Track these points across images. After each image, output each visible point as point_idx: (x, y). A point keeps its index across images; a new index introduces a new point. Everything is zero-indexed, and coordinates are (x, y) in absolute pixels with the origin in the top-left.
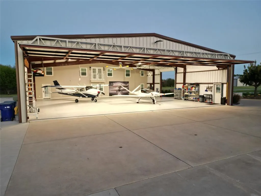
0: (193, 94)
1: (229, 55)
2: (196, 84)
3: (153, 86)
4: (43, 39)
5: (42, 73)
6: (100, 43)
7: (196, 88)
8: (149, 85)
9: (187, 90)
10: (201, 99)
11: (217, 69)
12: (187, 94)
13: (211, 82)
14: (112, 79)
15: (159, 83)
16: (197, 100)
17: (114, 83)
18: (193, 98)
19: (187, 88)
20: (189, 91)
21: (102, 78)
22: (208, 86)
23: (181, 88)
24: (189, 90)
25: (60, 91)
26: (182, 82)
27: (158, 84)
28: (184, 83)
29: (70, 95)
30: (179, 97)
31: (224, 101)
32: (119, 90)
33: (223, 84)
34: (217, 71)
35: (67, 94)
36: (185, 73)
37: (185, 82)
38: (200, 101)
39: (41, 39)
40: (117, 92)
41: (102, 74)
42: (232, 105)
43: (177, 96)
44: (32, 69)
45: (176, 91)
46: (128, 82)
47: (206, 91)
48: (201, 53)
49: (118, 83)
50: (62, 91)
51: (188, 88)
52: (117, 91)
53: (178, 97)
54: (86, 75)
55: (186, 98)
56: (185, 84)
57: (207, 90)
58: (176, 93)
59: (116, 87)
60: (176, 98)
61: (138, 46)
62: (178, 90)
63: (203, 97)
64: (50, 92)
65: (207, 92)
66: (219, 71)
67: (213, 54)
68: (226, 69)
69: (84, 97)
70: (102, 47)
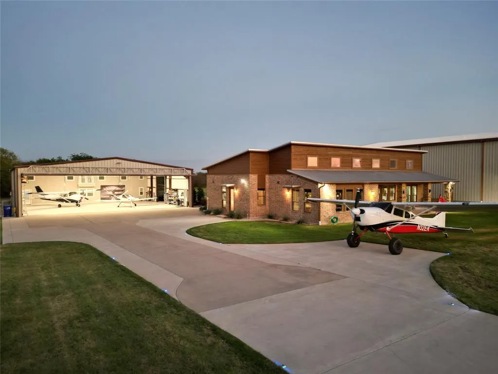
1: (185, 169)
2: (176, 190)
6: (73, 167)
12: (170, 198)
14: (104, 182)
15: (155, 188)
16: (175, 204)
17: (106, 187)
18: (173, 202)
21: (92, 182)
25: (43, 197)
29: (53, 200)
31: (188, 204)
35: (50, 200)
37: (171, 188)
42: (192, 207)
43: (166, 201)
45: (165, 196)
46: (124, 186)
47: (181, 195)
48: (158, 169)
49: (111, 187)
54: (73, 179)
58: (165, 198)
59: (109, 191)
61: (103, 167)
63: (178, 201)
67: (170, 169)
69: (67, 202)
70: (75, 169)
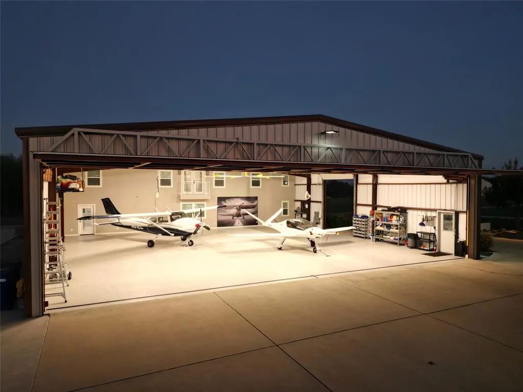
0: (393, 230)
1: (470, 155)
2: (399, 210)
3: (307, 206)
4: (86, 133)
5: (80, 187)
6: (207, 139)
7: (401, 219)
8: (298, 205)
9: (382, 220)
10: (410, 241)
11: (445, 181)
12: (382, 229)
13: (433, 207)
14: (223, 191)
15: (320, 202)
16: (401, 242)
17: (227, 201)
18: (395, 239)
19: (380, 215)
20: (386, 223)
21: (203, 190)
22: (426, 215)
23: (368, 214)
24: (384, 221)
26: (370, 203)
27: (319, 204)
28: (374, 206)
29: (137, 229)
30: (363, 233)
31: (461, 249)
32: (238, 215)
33: (457, 213)
34: (444, 185)
35: (129, 227)
36: (375, 185)
37: (376, 203)
38: (409, 245)
39: (82, 134)
40: (233, 219)
41: (203, 182)
42: (478, 258)
43: (360, 232)
44: (59, 177)
45: (358, 221)
46: (256, 198)
47: (422, 224)
48: (415, 153)
49: (236, 199)
50: (121, 221)
51: (382, 217)
52: (233, 216)
53: (361, 234)
54: (170, 185)
55: (379, 237)
56: (376, 209)
57: (425, 222)
58: (357, 225)
59: (231, 207)
60: (356, 235)
61: (286, 142)
62: (360, 220)
63: (414, 237)
64: (95, 224)
65: (423, 227)
66: (448, 186)
67: (439, 155)
68: (465, 183)
69: (165, 234)
70: (212, 146)
